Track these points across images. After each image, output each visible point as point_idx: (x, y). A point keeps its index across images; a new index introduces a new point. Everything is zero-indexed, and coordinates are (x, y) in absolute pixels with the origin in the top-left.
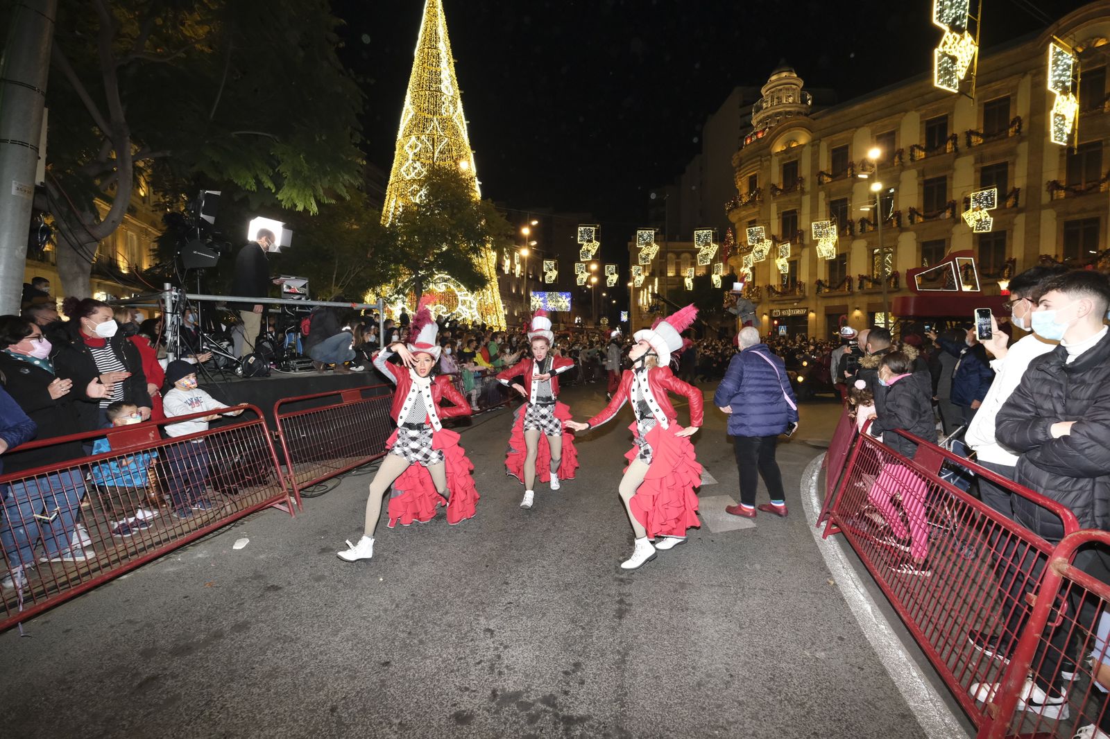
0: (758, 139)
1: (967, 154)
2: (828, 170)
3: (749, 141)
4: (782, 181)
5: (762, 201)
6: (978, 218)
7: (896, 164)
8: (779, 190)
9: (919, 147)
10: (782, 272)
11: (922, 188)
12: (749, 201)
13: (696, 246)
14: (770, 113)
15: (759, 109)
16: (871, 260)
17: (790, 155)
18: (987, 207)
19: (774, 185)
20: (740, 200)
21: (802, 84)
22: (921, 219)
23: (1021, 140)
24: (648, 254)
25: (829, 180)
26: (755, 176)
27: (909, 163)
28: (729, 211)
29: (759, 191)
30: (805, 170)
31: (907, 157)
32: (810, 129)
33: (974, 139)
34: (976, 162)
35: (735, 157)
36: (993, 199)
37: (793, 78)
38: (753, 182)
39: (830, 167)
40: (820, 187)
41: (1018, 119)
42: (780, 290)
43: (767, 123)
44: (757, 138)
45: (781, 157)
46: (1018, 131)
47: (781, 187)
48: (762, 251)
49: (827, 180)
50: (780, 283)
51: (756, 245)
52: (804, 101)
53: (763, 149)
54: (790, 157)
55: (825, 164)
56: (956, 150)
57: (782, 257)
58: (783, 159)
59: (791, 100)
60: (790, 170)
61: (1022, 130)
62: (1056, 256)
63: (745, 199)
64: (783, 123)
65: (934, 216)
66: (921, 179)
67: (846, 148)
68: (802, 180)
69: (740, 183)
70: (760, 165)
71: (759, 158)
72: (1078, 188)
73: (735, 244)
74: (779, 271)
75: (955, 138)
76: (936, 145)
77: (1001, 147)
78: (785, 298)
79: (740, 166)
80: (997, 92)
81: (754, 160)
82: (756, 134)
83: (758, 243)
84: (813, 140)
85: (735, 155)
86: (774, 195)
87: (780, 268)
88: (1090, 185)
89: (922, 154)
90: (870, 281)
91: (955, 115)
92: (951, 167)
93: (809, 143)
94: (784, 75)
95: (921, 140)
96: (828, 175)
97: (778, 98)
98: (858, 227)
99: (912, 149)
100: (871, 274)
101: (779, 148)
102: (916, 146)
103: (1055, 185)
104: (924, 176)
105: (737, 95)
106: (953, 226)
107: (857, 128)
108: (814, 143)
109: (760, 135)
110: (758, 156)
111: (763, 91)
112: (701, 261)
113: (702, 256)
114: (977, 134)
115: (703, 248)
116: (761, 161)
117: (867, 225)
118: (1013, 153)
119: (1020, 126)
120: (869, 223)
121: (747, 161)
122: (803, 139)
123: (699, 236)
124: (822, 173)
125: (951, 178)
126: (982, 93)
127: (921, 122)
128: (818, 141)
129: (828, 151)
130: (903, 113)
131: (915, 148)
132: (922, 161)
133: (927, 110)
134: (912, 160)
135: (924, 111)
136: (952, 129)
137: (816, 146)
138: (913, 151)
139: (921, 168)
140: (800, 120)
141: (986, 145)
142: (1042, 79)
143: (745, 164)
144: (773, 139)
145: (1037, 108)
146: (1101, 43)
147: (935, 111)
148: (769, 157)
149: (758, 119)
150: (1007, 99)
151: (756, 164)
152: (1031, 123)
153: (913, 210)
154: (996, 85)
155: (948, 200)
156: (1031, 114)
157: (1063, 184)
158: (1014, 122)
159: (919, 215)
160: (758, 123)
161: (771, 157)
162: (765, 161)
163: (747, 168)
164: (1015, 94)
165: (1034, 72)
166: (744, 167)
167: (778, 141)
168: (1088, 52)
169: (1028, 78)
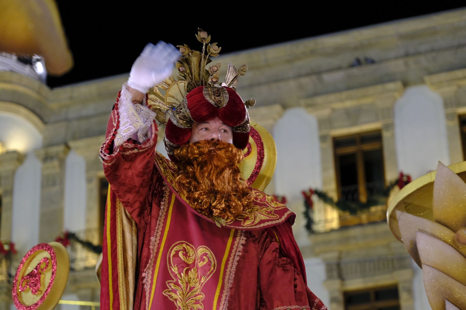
2: (88, 231)
9: (323, 196)
30: (22, 224)
32: (40, 113)
39: (93, 225)
55: (80, 215)
66: (336, 284)
76: (363, 199)
91: (399, 130)
95: (325, 182)
96: (88, 245)
104: (341, 277)
108: (52, 154)
122: (20, 136)
125: (410, 291)
126: (450, 90)
127: (323, 138)
128: (61, 148)
129: (89, 180)
130: (277, 108)
131: (315, 198)
132: (335, 236)
133: (334, 110)
134: (309, 226)
135: (325, 112)
136: (395, 163)
137: (56, 163)
138: (308, 204)
139: (332, 256)
140: (10, 82)
147: (353, 115)
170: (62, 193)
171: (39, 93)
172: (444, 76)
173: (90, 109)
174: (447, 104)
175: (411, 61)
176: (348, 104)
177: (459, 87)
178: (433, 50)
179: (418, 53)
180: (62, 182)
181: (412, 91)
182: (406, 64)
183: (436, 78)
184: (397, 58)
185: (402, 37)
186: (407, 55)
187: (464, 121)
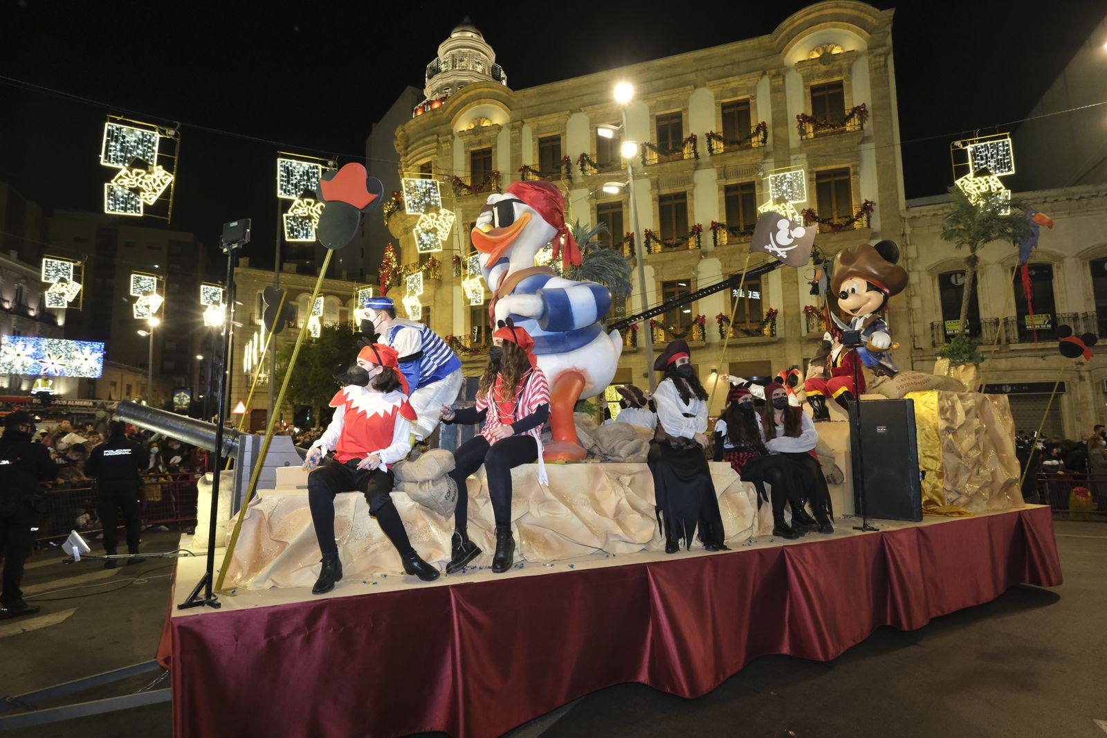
0: (433, 110)
1: (708, 166)
2: (534, 164)
4: (469, 175)
8: (466, 186)
9: (652, 147)
10: (473, 304)
11: (657, 206)
13: (281, 194)
14: (451, 80)
15: (437, 71)
17: (480, 137)
19: (457, 179)
21: (493, 57)
22: (659, 247)
23: (766, 155)
24: (137, 191)
26: (429, 164)
27: (640, 169)
28: (389, 214)
30: (502, 163)
32: (508, 104)
33: (715, 145)
34: (719, 178)
35: (399, 133)
37: (482, 44)
38: (425, 173)
39: (537, 162)
41: (761, 127)
42: (468, 346)
43: (446, 93)
45: (466, 139)
46: (764, 141)
47: (469, 183)
48: (434, 231)
50: (469, 333)
51: (423, 216)
52: (497, 77)
53: (440, 128)
54: (480, 143)
55: (530, 157)
56: (697, 156)
57: (473, 276)
58: (470, 144)
59: (479, 70)
60: (481, 162)
61: (769, 141)
65: (677, 245)
66: (656, 191)
67: (557, 139)
68: (498, 176)
69: (406, 174)
70: (437, 148)
71: (435, 137)
72: (831, 221)
73: (398, 269)
74: (468, 301)
75: (692, 139)
76: (670, 148)
77: (744, 159)
78: (476, 357)
79: (406, 148)
80: (735, 91)
81: (427, 139)
82: (430, 104)
83: (427, 212)
84: (513, 121)
85: (399, 129)
86: (458, 195)
87: (470, 295)
88: (843, 220)
89: (656, 158)
91: (690, 112)
92: (689, 180)
93: (507, 124)
94: (469, 34)
95: (651, 140)
96: (535, 172)
97: (461, 61)
99: (644, 148)
101: (463, 124)
102: (648, 145)
104: (658, 189)
106: (699, 261)
107: (572, 112)
108: (515, 126)
109: (436, 106)
110: (433, 134)
111: (441, 50)
112: (292, 230)
113: (295, 218)
114: (719, 139)
115: (297, 201)
116: (438, 141)
118: (758, 170)
119: (766, 135)
121: (418, 140)
122: (499, 116)
123: (289, 173)
124: (526, 168)
125: (692, 195)
126: (718, 90)
127: (651, 117)
128: (520, 123)
129: (534, 140)
131: (647, 148)
132: (656, 167)
133: (657, 101)
134: (644, 162)
135: (654, 102)
136: (688, 130)
137: (517, 131)
138: (644, 151)
139: (655, 178)
140: (493, 88)
141: (729, 155)
142: (781, 82)
143: (415, 145)
144: (455, 111)
145: (780, 119)
146: (836, 51)
147: (668, 104)
148: (450, 136)
149: (434, 89)
150: (746, 103)
151: (429, 146)
152: (774, 135)
153: (649, 235)
154: (734, 82)
155: (690, 225)
156: (775, 125)
157: (817, 215)
158: (758, 129)
159: (657, 241)
160: (433, 93)
161: (453, 137)
162: (444, 142)
163: (417, 151)
164: (754, 97)
165: (773, 72)
166: (411, 151)
167: (463, 116)
168: (827, 58)
169: (766, 80)
170: (521, 146)
171: (507, 93)
172: (716, 82)
173: (533, 102)
174: (716, 98)
175: (699, 74)
176: (665, 98)
177: (723, 88)
178: (711, 68)
179: (703, 69)
180: (521, 141)
181: (698, 90)
182: (696, 76)
183: (712, 83)
184: (691, 72)
185: (696, 60)
186: (697, 71)
187: (724, 107)
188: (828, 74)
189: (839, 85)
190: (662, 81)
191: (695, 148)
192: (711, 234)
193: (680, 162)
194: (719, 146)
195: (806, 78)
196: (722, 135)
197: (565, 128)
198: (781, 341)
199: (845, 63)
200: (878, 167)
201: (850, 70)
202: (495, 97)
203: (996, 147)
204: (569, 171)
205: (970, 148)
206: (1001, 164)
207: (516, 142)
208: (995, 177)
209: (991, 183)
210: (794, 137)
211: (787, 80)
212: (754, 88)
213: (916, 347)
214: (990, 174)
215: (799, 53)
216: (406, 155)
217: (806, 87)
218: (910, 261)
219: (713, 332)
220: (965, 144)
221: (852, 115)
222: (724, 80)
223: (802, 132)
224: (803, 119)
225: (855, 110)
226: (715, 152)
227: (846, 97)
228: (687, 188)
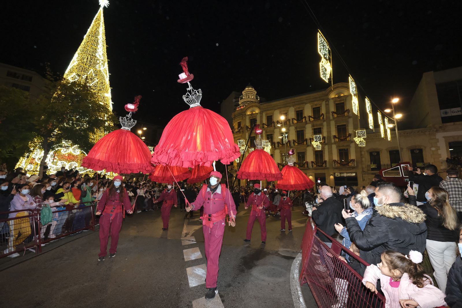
1: (309, 123)
2: (266, 123)
3: (238, 109)
4: (250, 125)
5: (243, 132)
6: (317, 144)
7: (288, 124)
8: (249, 128)
9: (295, 119)
11: (296, 133)
12: (238, 131)
14: (246, 100)
15: (242, 98)
16: (281, 157)
17: (253, 116)
18: (319, 141)
19: (247, 126)
20: (235, 130)
21: (256, 93)
22: (297, 144)
23: (324, 121)
25: (266, 127)
26: (240, 122)
27: (292, 124)
29: (241, 128)
30: (258, 122)
31: (291, 122)
32: (259, 108)
33: (311, 119)
34: (312, 126)
35: (233, 114)
36: (321, 138)
37: (253, 90)
38: (239, 124)
39: (266, 122)
40: (263, 129)
41: (323, 114)
43: (244, 104)
44: (241, 109)
45: (249, 116)
46: (323, 118)
47: (250, 127)
48: (244, 150)
49: (266, 126)
51: (241, 147)
52: (257, 99)
53: (243, 113)
54: (253, 117)
55: (265, 121)
56: (306, 121)
59: (252, 97)
60: (253, 121)
61: (324, 118)
62: (338, 160)
63: (236, 130)
64: (250, 104)
65: (301, 143)
67: (271, 116)
69: (234, 124)
71: (242, 116)
72: (341, 138)
75: (305, 117)
76: (300, 119)
77: (319, 122)
79: (235, 118)
80: (316, 105)
81: (240, 116)
82: (241, 107)
83: (242, 146)
84: (260, 112)
86: (247, 130)
88: (344, 138)
89: (296, 122)
90: (281, 165)
91: (305, 110)
92: (305, 127)
93: (259, 113)
94: (250, 88)
96: (266, 125)
97: (248, 96)
98: (277, 145)
99: (293, 119)
100: (281, 163)
101: (249, 113)
102: (294, 118)
103: (335, 137)
104: (297, 129)
105: (233, 94)
106: (307, 147)
107: (275, 110)
108: (261, 113)
109: (242, 108)
110: (241, 115)
111: (243, 92)
114: (312, 117)
116: (242, 117)
117: (279, 144)
118: (322, 125)
119: (323, 116)
120: (280, 144)
122: (257, 111)
124: (264, 124)
125: (305, 131)
126: (312, 104)
127: (295, 111)
129: (266, 116)
130: (289, 107)
132: (296, 124)
134: (293, 123)
135: (295, 108)
136: (304, 115)
138: (293, 120)
139: (296, 126)
140: (256, 104)
141: (314, 121)
142: (328, 103)
143: (237, 117)
144: (247, 109)
145: (328, 112)
146: (342, 95)
147: (299, 108)
148: (245, 116)
149: (241, 102)
150: (319, 107)
151: (241, 118)
152: (326, 116)
153: (294, 141)
154: (316, 103)
155: (305, 138)
156: (326, 113)
157: (337, 137)
158: (322, 115)
159: (296, 143)
160: (241, 103)
161: (246, 116)
162: (244, 117)
163: (237, 119)
164: (321, 106)
165: (326, 100)
166: (236, 119)
167: (248, 110)
168: (339, 97)
169: (324, 102)
171: (259, 105)
172: (311, 103)
173: (266, 107)
174: (311, 107)
176: (298, 106)
178: (310, 99)
179: (308, 99)
180: (263, 117)
181: (307, 104)
183: (310, 103)
185: (306, 97)
186: (306, 100)
187: (314, 108)
188: (340, 101)
189: (343, 103)
190: (298, 102)
191: (305, 119)
192: (310, 141)
193: (302, 123)
194: (312, 119)
195: (334, 102)
196: (313, 117)
197: (273, 114)
198: (328, 168)
199: (344, 98)
200: (353, 124)
201: (346, 100)
202: (256, 106)
203: (362, 131)
204: (274, 125)
205: (357, 131)
206: (363, 135)
207: (261, 117)
208: (362, 138)
209: (361, 139)
210: (331, 117)
211: (330, 102)
212: (321, 104)
213: (364, 171)
214: (361, 137)
215: (333, 96)
216: (235, 119)
217: (334, 104)
218: (362, 149)
219: (310, 165)
220: (356, 131)
221: (346, 112)
222: (313, 102)
223: (333, 116)
224: (333, 112)
225: (347, 110)
226: (311, 120)
227: (345, 107)
228: (304, 129)
